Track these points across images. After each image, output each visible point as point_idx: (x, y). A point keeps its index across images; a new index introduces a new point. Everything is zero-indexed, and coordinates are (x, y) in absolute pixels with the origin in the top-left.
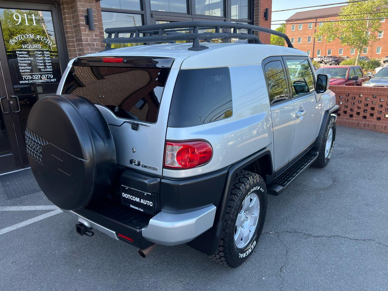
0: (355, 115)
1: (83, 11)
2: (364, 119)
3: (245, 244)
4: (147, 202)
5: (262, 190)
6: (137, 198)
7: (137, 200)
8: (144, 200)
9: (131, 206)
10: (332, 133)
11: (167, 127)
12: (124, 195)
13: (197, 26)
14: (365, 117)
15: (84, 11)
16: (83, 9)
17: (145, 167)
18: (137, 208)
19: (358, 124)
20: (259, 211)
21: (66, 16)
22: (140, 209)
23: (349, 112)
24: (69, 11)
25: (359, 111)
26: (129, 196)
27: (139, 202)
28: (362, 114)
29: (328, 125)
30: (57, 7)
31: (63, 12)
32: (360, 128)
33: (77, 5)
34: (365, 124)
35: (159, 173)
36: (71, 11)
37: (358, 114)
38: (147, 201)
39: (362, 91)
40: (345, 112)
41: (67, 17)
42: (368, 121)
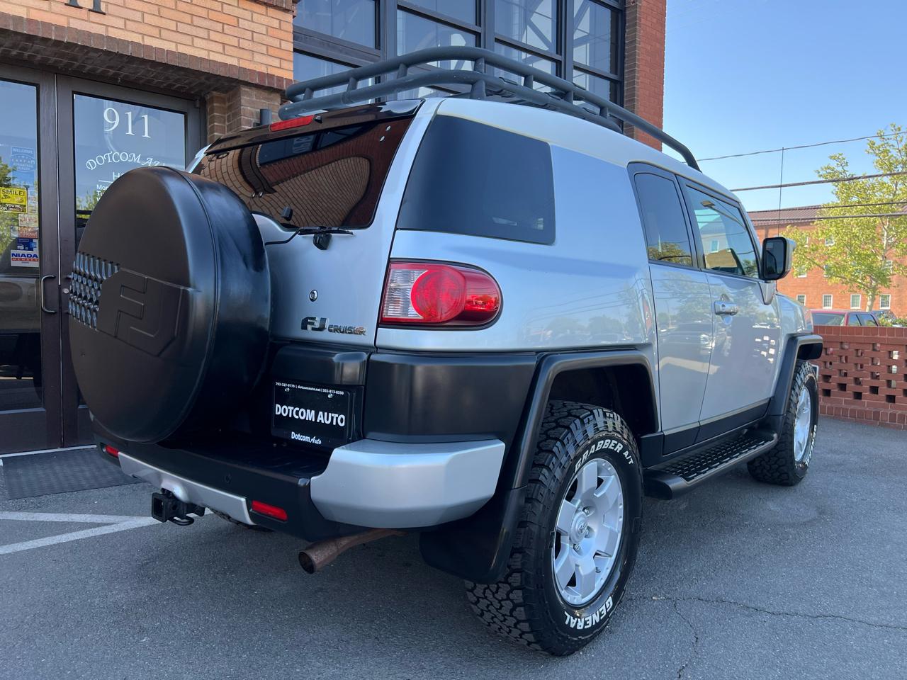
0: (866, 393)
1: (252, 114)
2: (890, 404)
3: (583, 598)
4: (332, 418)
5: (629, 460)
6: (308, 411)
7: (309, 415)
8: (326, 414)
9: (295, 436)
10: (809, 403)
11: (396, 229)
12: (281, 410)
13: (482, 57)
14: (891, 399)
15: (254, 114)
16: (251, 109)
17: (336, 330)
18: (306, 439)
19: (877, 414)
20: (621, 520)
21: (215, 124)
22: (313, 440)
23: (851, 386)
24: (223, 115)
25: (875, 383)
26: (291, 408)
27: (313, 420)
28: (884, 390)
29: (798, 375)
30: (198, 106)
31: (211, 118)
32: (883, 425)
33: (240, 100)
34: (893, 416)
35: (367, 340)
36: (226, 115)
37: (874, 390)
38: (333, 415)
39: (878, 336)
40: (843, 387)
41: (217, 126)
42: (900, 408)
